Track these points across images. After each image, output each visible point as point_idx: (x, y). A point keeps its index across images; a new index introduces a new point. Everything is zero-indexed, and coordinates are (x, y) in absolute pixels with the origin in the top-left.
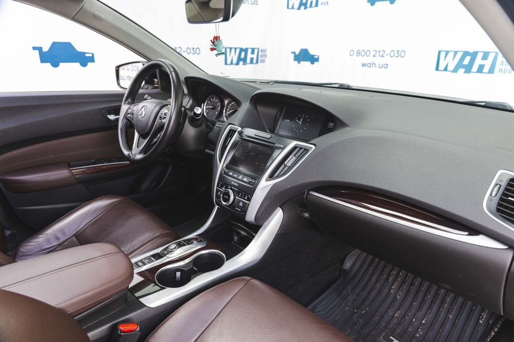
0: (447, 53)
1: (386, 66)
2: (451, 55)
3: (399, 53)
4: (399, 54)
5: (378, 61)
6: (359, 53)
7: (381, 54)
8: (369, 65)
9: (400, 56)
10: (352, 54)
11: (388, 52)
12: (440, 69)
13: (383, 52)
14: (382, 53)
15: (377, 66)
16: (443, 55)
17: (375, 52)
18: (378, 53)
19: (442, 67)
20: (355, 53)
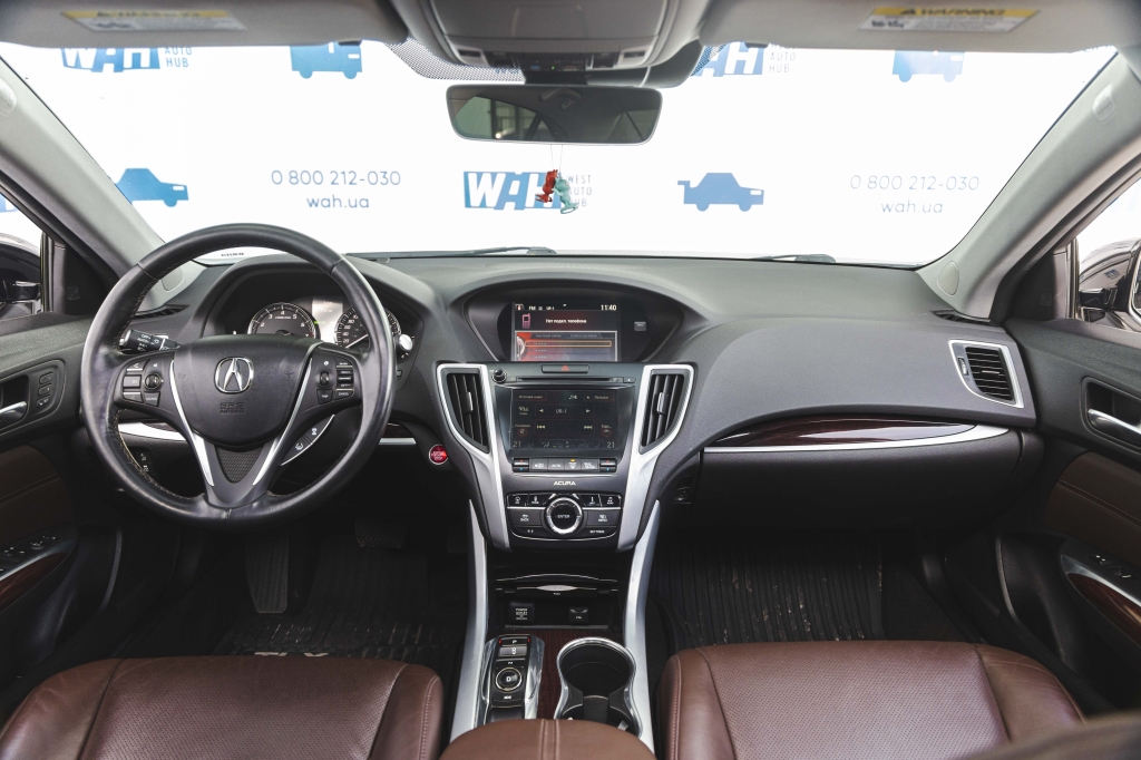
0: (480, 175)
1: (364, 203)
2: (486, 178)
3: (388, 176)
4: (387, 178)
5: (344, 192)
6: (294, 178)
7: (349, 179)
8: (326, 203)
9: (390, 183)
10: (277, 180)
11: (362, 174)
12: (472, 204)
13: (353, 175)
14: (349, 177)
15: (345, 203)
16: (473, 179)
17: (334, 175)
18: (341, 176)
19: (475, 201)
20: (286, 177)
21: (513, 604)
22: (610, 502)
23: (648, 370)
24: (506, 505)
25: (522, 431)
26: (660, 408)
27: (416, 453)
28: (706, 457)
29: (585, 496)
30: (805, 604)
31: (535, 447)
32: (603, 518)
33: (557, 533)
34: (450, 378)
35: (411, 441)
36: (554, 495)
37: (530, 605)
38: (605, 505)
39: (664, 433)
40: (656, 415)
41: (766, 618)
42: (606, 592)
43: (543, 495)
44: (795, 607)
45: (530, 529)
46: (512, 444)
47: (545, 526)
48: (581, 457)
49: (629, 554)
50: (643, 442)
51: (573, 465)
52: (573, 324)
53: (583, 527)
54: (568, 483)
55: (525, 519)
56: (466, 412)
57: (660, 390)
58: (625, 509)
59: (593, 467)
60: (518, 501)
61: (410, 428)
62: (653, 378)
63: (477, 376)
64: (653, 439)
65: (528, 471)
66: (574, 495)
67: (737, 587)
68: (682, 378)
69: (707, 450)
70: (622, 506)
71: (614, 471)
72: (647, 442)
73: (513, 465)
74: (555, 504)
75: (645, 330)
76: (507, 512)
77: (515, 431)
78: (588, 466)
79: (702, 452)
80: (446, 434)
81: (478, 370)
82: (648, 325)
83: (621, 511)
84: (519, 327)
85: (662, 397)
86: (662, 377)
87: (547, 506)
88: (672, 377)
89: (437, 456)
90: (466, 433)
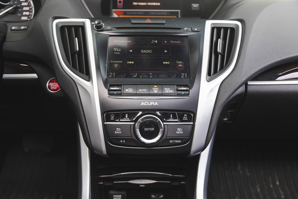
21: (111, 192)
22: (185, 118)
23: (209, 24)
24: (103, 121)
25: (116, 65)
26: (219, 50)
27: (38, 84)
28: (250, 89)
29: (166, 113)
30: (280, 181)
31: (126, 77)
32: (179, 131)
33: (144, 143)
34: (63, 29)
35: (35, 76)
36: (140, 113)
37: (124, 193)
38: (182, 121)
39: (223, 68)
40: (217, 54)
41: (259, 190)
42: (176, 184)
43: (132, 113)
44: (274, 184)
45: (123, 139)
46: (108, 75)
47: (134, 138)
48: (161, 85)
49: (197, 158)
50: (209, 74)
51: (156, 90)
52: (151, 5)
53: (164, 138)
54: (151, 103)
55: (118, 131)
56: (74, 52)
57: (218, 37)
58: (196, 124)
59: (172, 91)
60: (112, 118)
61: (34, 66)
62: (213, 29)
63: (83, 27)
64: (215, 71)
65: (120, 95)
66: (158, 113)
67: (241, 172)
68: (233, 31)
69: (250, 83)
70: (194, 121)
71: (189, 94)
72: (212, 73)
73: (109, 90)
74: (142, 120)
75: (198, 9)
76: (104, 126)
77: (111, 66)
78: (167, 90)
79: (246, 85)
80: (58, 68)
81: (84, 23)
82: (200, 6)
83: (193, 126)
84: (115, 7)
85: (220, 41)
86: (219, 29)
87: (136, 121)
88: (226, 29)
89: (52, 86)
90: (73, 67)
